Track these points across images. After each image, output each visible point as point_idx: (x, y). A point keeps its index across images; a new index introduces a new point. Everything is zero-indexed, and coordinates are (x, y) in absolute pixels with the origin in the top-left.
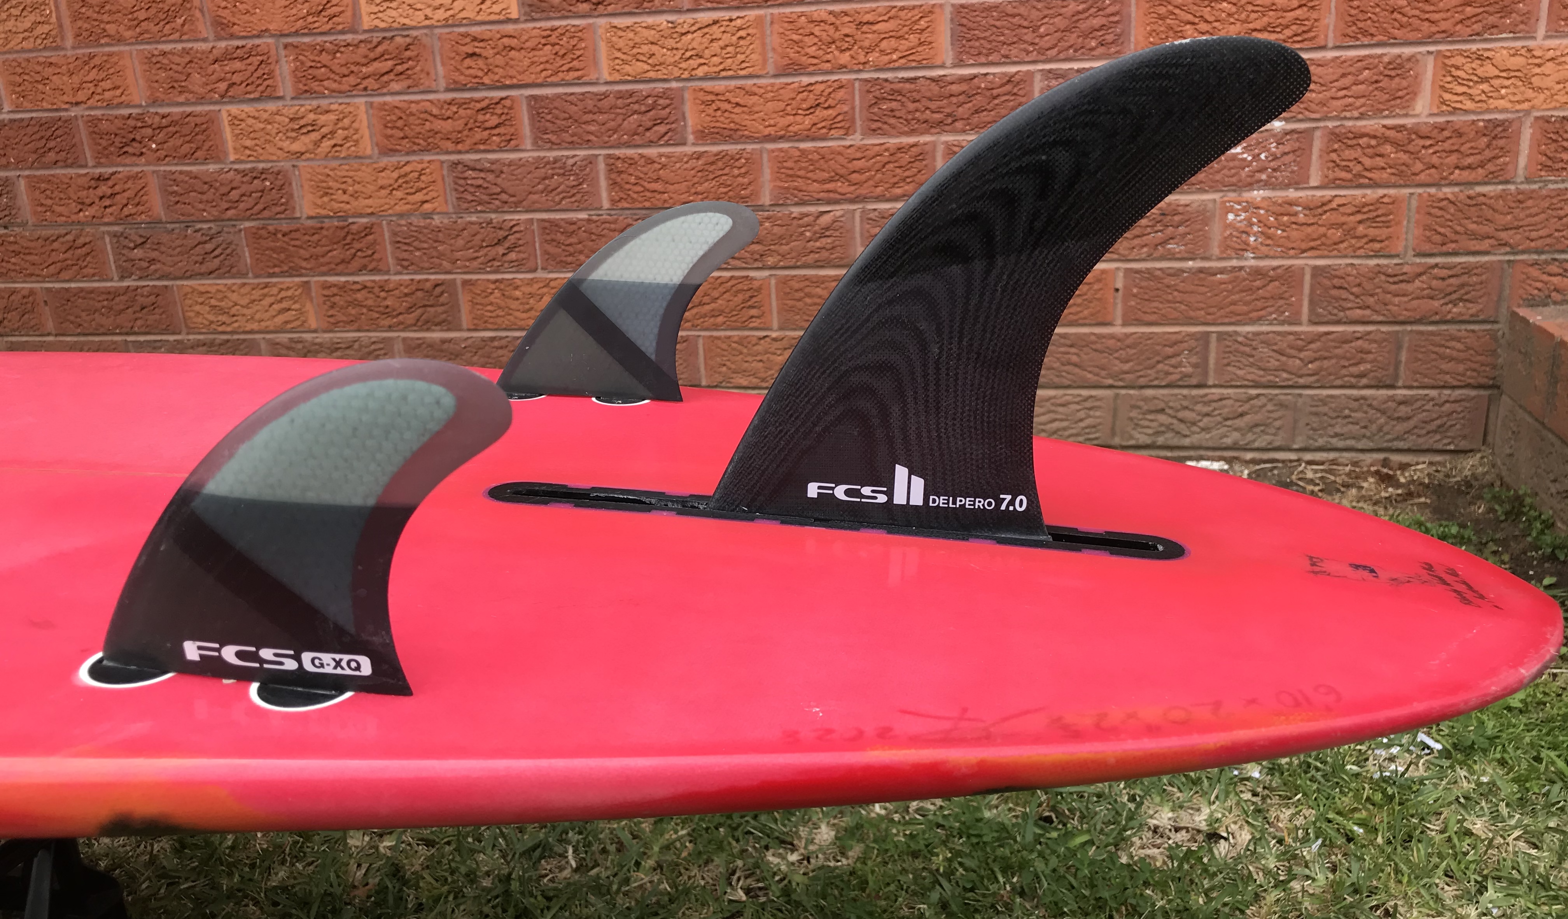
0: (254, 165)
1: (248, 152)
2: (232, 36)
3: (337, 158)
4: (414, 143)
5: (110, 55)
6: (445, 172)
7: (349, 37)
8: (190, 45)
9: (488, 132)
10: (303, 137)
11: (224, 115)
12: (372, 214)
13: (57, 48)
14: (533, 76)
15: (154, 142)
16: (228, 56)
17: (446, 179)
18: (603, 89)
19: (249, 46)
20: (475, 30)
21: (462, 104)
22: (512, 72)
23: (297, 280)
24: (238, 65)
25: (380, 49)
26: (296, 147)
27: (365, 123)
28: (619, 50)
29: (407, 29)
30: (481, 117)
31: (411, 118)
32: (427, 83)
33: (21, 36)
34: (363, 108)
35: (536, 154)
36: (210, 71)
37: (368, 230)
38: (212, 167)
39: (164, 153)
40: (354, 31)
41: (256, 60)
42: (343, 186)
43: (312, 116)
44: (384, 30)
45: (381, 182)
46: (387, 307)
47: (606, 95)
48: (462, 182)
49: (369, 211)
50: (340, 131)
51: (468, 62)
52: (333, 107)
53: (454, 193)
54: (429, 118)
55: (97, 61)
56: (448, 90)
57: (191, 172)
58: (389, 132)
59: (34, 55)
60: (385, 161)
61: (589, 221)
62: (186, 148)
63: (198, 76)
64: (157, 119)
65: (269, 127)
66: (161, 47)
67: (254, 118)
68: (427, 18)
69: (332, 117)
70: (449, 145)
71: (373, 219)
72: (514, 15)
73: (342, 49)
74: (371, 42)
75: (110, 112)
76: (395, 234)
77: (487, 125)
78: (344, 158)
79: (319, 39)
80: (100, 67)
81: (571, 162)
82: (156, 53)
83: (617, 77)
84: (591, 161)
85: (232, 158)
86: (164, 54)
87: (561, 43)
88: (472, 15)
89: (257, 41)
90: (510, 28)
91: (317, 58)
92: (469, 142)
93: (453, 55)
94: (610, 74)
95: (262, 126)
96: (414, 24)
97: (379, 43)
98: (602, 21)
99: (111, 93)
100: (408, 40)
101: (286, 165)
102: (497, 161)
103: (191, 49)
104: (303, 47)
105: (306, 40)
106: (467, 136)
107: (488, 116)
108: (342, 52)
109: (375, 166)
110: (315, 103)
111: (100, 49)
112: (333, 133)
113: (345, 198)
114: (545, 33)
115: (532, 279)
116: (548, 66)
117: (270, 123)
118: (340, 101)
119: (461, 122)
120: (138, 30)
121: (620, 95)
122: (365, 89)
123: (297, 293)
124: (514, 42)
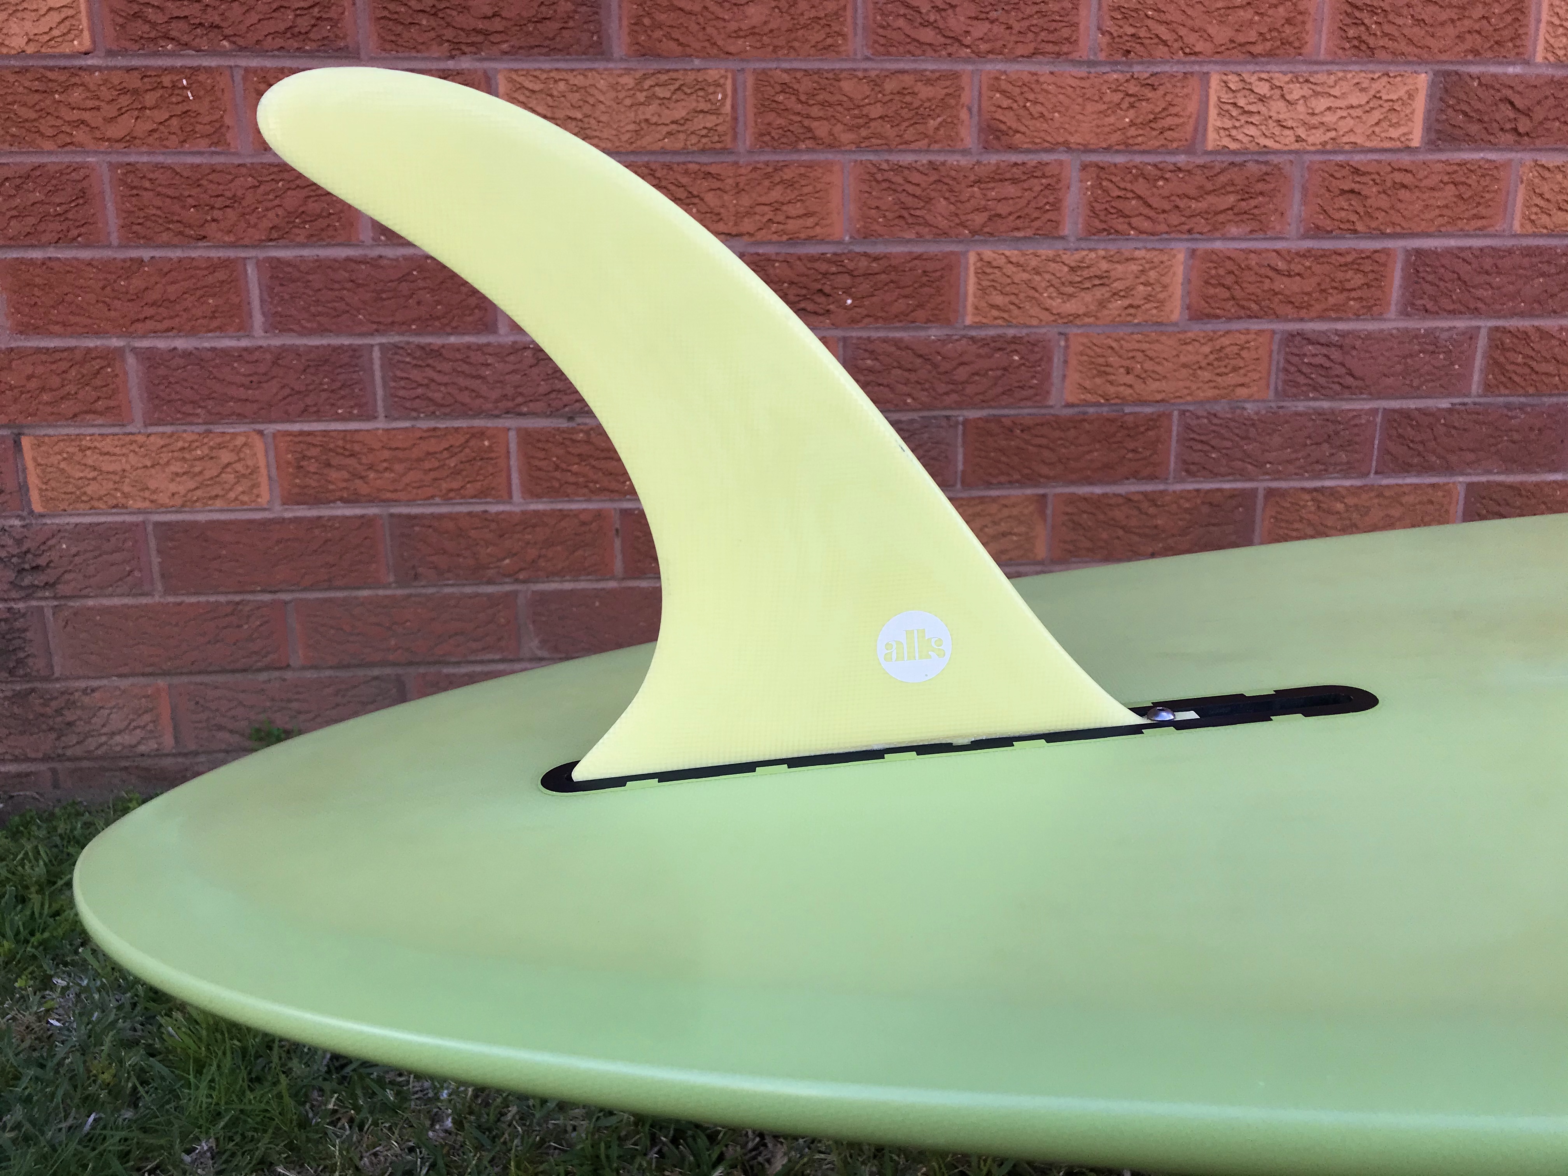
0: (1000, 331)
1: (995, 313)
2: (1011, 148)
3: (1127, 324)
4: (1243, 307)
5: (810, 166)
6: (1275, 347)
7: (1181, 159)
8: (940, 158)
9: (1346, 294)
10: (1083, 294)
11: (972, 258)
12: (1162, 401)
13: (724, 150)
14: (1424, 223)
15: (850, 296)
16: (998, 177)
17: (1275, 356)
18: (1510, 243)
19: (1034, 163)
20: (1357, 159)
21: (1321, 257)
22: (1397, 218)
23: (1029, 491)
24: (1011, 190)
25: (1223, 179)
26: (1070, 307)
27: (1179, 278)
28: (1541, 195)
29: (1267, 153)
30: (1340, 275)
31: (1246, 273)
32: (1278, 227)
33: (665, 129)
34: (1181, 257)
35: (1402, 324)
36: (965, 196)
37: (1153, 422)
38: (934, 333)
39: (863, 311)
40: (1189, 150)
41: (1037, 185)
42: (1127, 363)
43: (1104, 265)
44: (1234, 152)
45: (1183, 359)
46: (1156, 527)
47: (1510, 252)
48: (1295, 360)
49: (1159, 397)
50: (1141, 287)
51: (1342, 202)
52: (1137, 254)
53: (1282, 375)
54: (1271, 274)
55: (788, 174)
56: (1305, 237)
57: (901, 340)
58: (1212, 291)
59: (681, 159)
60: (1197, 329)
61: (1450, 411)
62: (901, 306)
63: (943, 202)
64: (864, 263)
65: (1037, 278)
66: (894, 158)
67: (1018, 265)
68: (1298, 139)
69: (1134, 267)
70: (1289, 310)
71: (1161, 408)
72: (1416, 143)
73: (1168, 175)
74: (1212, 167)
75: (792, 250)
76: (1188, 428)
77: (1348, 286)
78: (1138, 324)
79: (1138, 159)
80: (790, 184)
81: (1445, 335)
82: (885, 166)
83: (1530, 229)
84: (1471, 335)
85: (969, 320)
86: (898, 168)
87: (1469, 181)
88: (1360, 140)
89: (1046, 157)
90: (1405, 159)
91: (1129, 186)
92: (1318, 307)
93: (1323, 191)
94: (1522, 225)
95: (1025, 276)
96: (1277, 146)
97: (1223, 171)
98: (1528, 157)
99: (800, 222)
100: (1264, 168)
101: (1050, 332)
102: (1349, 333)
103: (943, 164)
104: (1113, 169)
105: (1120, 159)
106: (1317, 300)
107: (1350, 273)
108: (1166, 179)
109: (1181, 336)
110: (1113, 247)
111: (795, 157)
112: (1129, 289)
113: (1129, 379)
114: (1449, 169)
115: (1360, 487)
116: (1445, 212)
117: (1038, 273)
118: (1149, 245)
119: (1314, 281)
120: (864, 132)
121: (1528, 252)
122: (1190, 231)
123: (1026, 511)
124: (1408, 179)
